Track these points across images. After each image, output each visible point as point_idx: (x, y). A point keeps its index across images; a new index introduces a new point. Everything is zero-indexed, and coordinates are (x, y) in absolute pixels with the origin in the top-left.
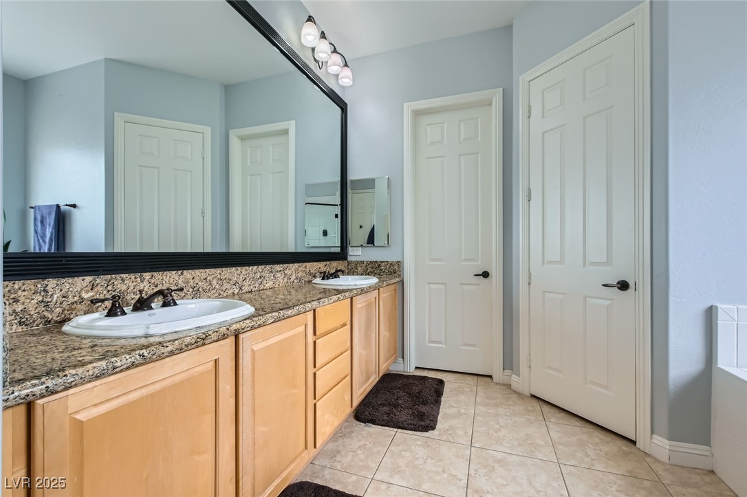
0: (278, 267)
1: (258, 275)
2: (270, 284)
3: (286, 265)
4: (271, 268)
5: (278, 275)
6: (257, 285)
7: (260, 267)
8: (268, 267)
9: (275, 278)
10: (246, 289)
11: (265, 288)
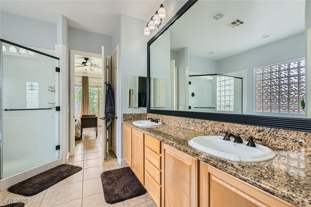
0: (197, 120)
1: (187, 122)
2: (193, 128)
3: (203, 120)
4: (194, 120)
5: (198, 125)
6: (186, 127)
7: (188, 118)
8: (192, 119)
9: (196, 126)
10: (182, 126)
11: (190, 129)
